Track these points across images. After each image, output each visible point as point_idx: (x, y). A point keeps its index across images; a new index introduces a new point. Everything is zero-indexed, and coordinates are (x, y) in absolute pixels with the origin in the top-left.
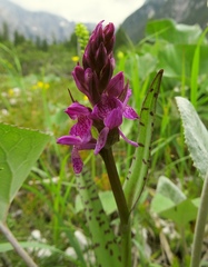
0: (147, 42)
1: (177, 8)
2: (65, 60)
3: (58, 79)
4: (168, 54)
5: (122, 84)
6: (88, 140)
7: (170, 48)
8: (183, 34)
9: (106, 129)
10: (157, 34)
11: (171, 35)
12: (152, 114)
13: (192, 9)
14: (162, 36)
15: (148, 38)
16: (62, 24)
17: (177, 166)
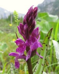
0: (38, 20)
1: (48, 9)
2: (6, 25)
3: (2, 33)
4: (46, 25)
5: (38, 32)
6: (22, 54)
7: (47, 23)
8: (51, 18)
9: (31, 50)
10: (42, 17)
11: (47, 18)
12: (47, 45)
13: (54, 10)
14: (44, 18)
15: (39, 19)
16: (6, 12)
17: (48, 68)
